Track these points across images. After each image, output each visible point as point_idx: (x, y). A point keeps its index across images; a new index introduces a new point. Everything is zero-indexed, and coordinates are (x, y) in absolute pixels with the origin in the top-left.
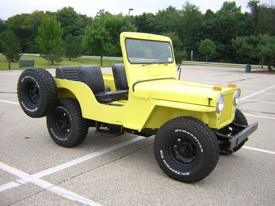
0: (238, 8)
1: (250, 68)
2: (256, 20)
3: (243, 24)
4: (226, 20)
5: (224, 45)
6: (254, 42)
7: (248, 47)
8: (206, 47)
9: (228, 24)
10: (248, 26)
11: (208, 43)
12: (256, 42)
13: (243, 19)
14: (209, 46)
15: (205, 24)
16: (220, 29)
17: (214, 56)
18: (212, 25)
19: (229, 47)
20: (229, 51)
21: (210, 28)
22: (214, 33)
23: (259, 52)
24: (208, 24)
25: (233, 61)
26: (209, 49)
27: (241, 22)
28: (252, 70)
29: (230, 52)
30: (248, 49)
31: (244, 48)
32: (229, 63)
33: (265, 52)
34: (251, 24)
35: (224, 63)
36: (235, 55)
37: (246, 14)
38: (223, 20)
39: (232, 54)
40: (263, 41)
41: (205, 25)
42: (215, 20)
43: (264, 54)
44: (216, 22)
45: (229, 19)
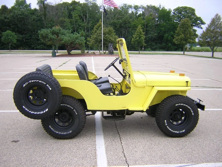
0: (28, 4)
1: (55, 53)
2: (45, 15)
3: (35, 18)
4: (21, 15)
5: (21, 35)
6: (56, 33)
7: (53, 37)
8: (8, 37)
9: (23, 18)
10: (39, 20)
11: (9, 34)
12: (58, 33)
13: (33, 14)
14: (11, 36)
15: (3, 17)
16: (16, 22)
17: (14, 45)
18: (9, 18)
19: (25, 37)
20: (25, 40)
21: (7, 21)
22: (11, 26)
23: (61, 40)
24: (5, 18)
25: (30, 48)
26: (11, 39)
27: (34, 16)
28: (57, 54)
29: (27, 41)
30: (53, 39)
31: (50, 38)
32: (27, 50)
33: (67, 41)
34: (41, 17)
35: (22, 50)
36: (31, 43)
37: (35, 10)
38: (19, 15)
39: (28, 42)
40: (63, 32)
41: (3, 19)
42: (11, 15)
43: (66, 42)
44: (13, 16)
45: (23, 14)
